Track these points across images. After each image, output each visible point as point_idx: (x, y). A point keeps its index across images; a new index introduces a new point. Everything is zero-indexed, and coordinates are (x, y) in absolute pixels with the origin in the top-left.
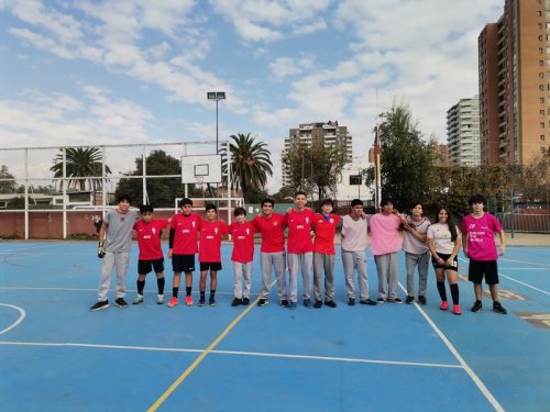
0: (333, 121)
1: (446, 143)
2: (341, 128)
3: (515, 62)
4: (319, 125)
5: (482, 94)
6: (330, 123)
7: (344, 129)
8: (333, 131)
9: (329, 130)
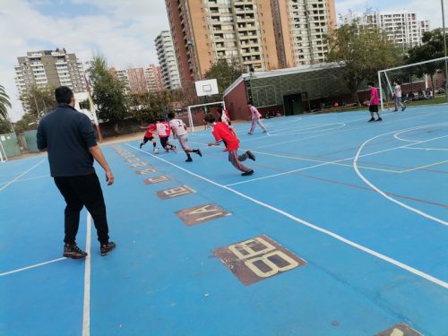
0: (61, 49)
1: (159, 65)
2: (69, 55)
3: (187, 8)
4: (48, 53)
5: (172, 30)
6: (57, 50)
7: (73, 57)
8: (63, 57)
9: (59, 57)
